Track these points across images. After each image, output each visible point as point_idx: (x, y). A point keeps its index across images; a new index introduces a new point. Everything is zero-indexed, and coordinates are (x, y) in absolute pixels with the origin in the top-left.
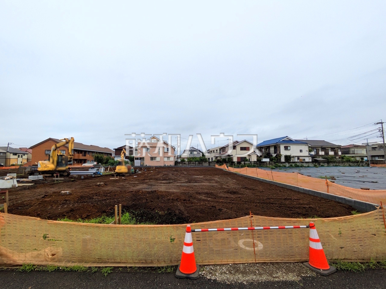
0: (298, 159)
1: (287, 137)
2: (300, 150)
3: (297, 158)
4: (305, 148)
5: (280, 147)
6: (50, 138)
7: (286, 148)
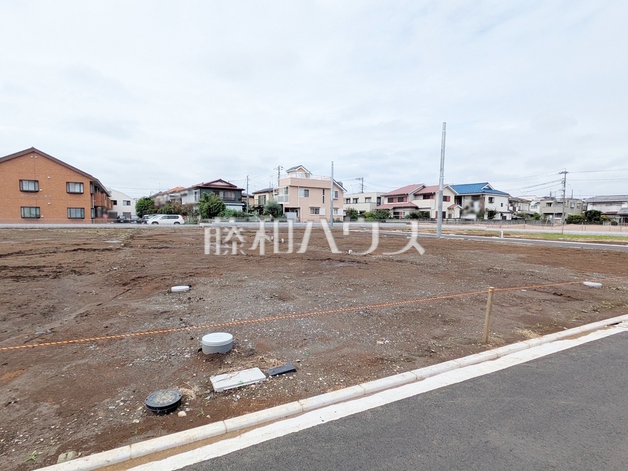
0: (502, 215)
1: (487, 183)
2: (502, 204)
3: (500, 214)
4: (505, 201)
5: (484, 198)
6: (33, 148)
7: (491, 200)
